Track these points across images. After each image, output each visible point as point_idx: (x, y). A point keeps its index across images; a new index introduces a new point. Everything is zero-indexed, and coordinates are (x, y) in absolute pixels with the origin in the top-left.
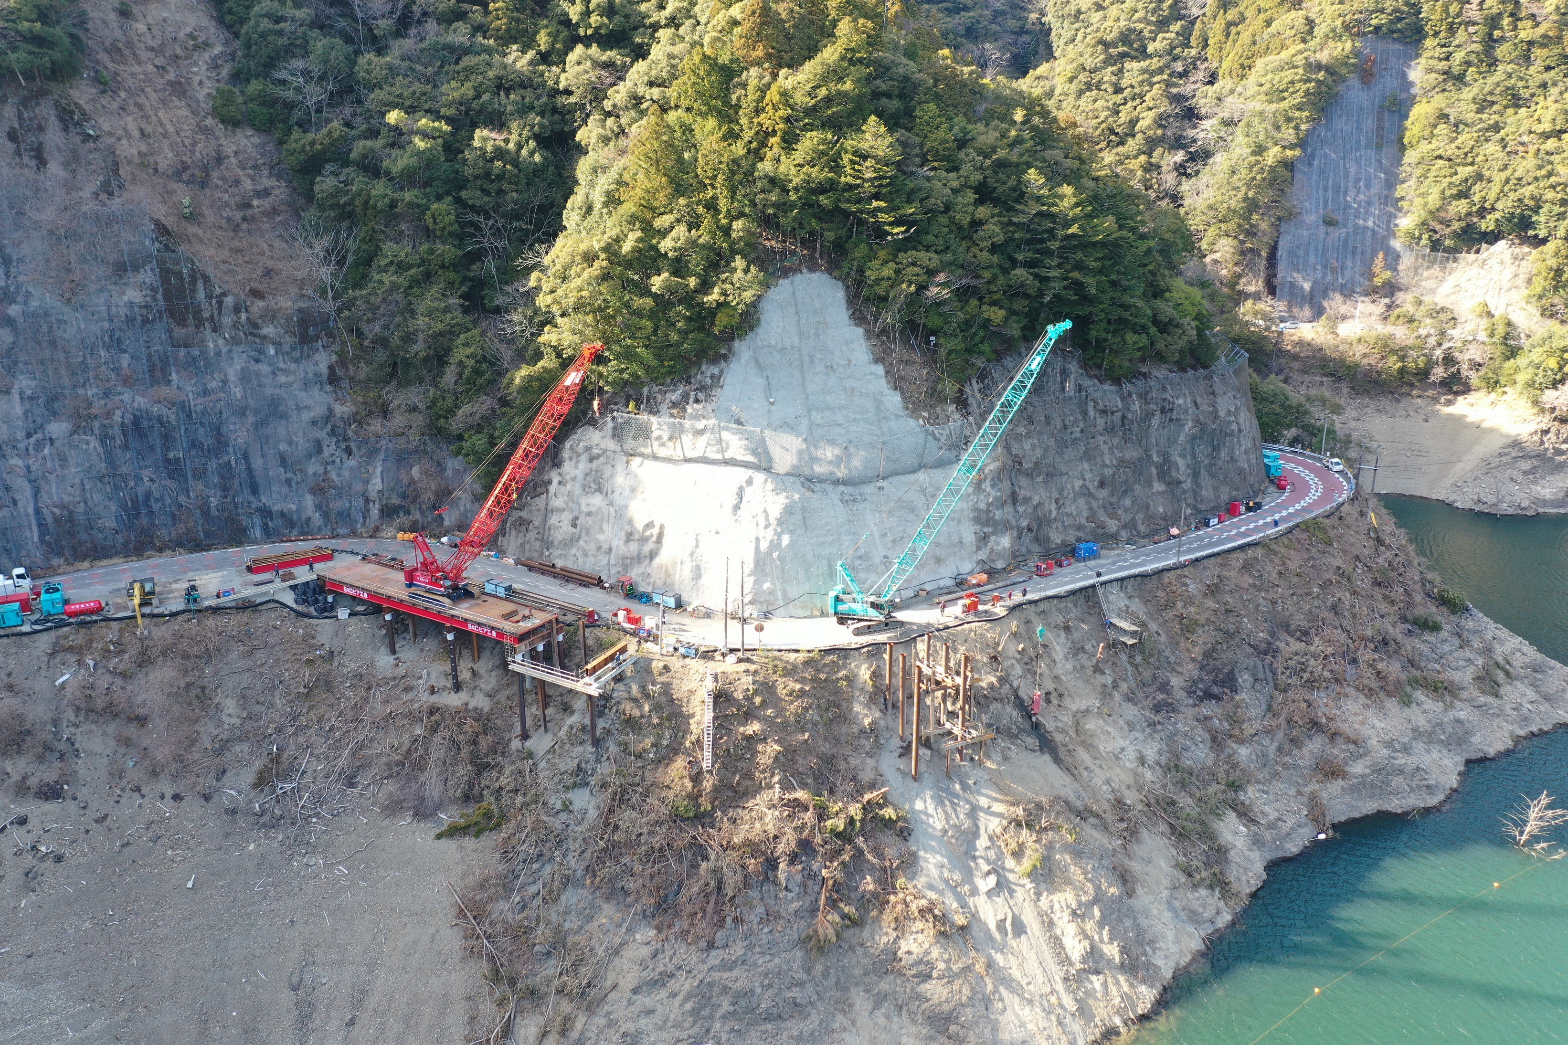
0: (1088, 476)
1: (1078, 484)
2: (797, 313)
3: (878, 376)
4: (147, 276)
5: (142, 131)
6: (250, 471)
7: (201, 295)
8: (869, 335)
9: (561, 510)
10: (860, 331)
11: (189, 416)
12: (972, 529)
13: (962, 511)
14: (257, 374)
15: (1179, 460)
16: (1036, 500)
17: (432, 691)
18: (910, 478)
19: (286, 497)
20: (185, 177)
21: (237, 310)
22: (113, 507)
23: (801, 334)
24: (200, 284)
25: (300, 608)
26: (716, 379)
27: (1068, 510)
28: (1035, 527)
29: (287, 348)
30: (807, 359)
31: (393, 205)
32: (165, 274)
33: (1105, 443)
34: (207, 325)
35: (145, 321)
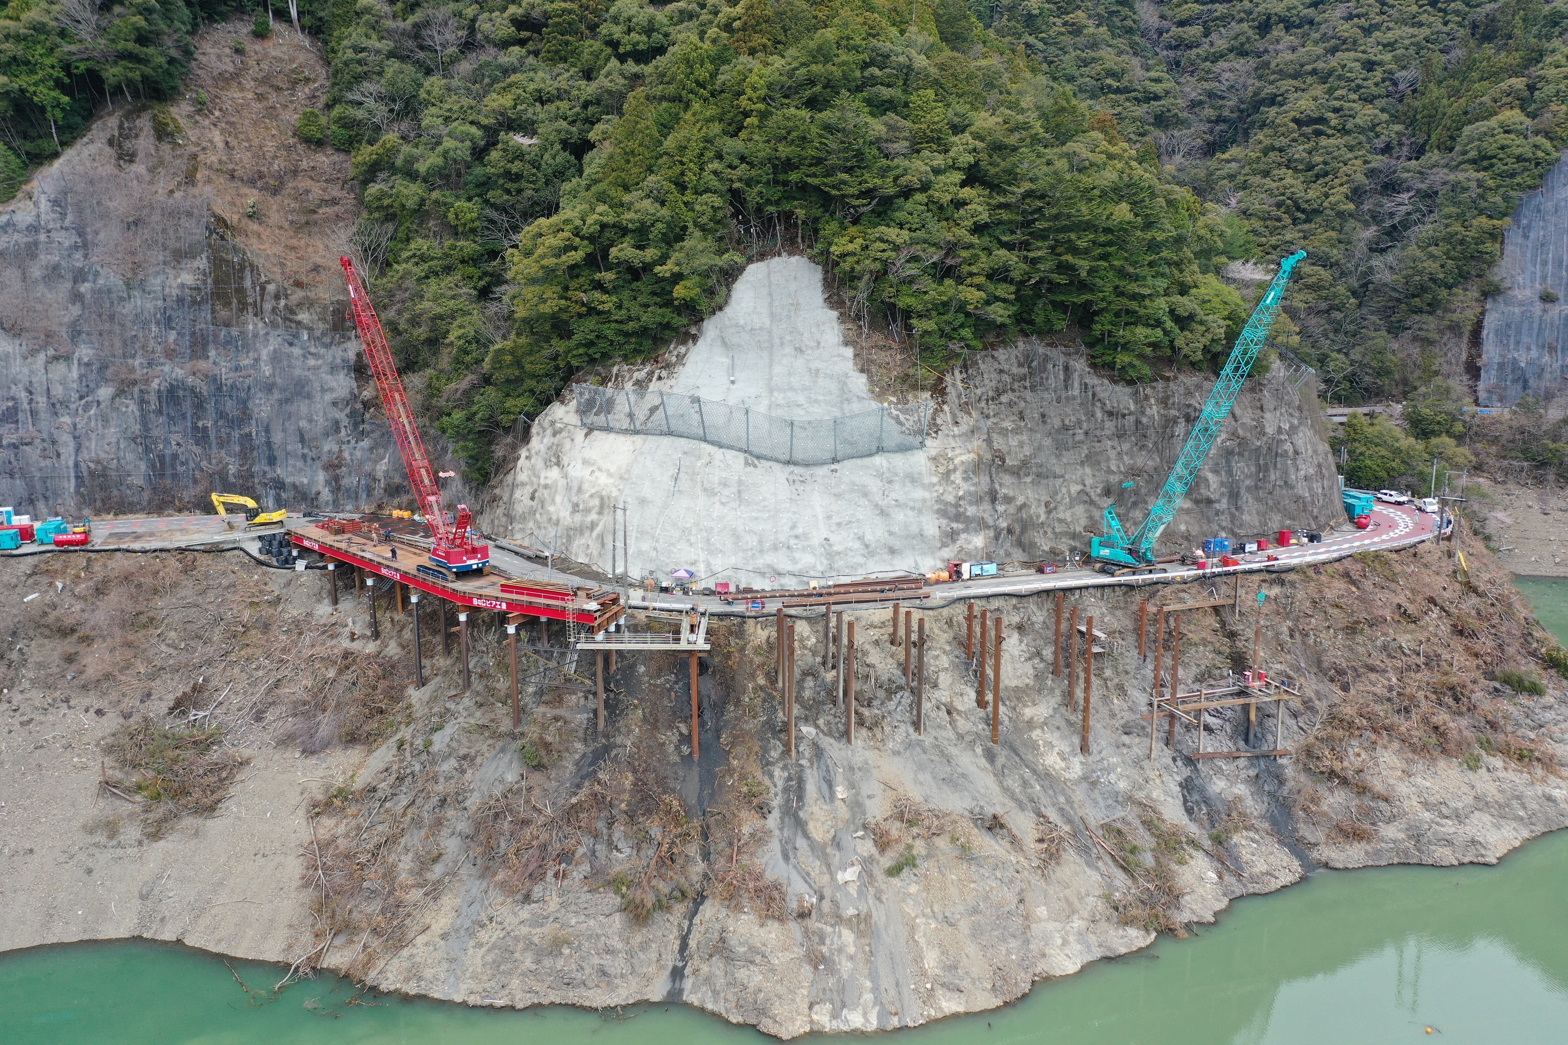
0: (1089, 481)
1: (1075, 488)
2: (770, 294)
3: (845, 358)
4: (202, 262)
5: (227, 143)
6: (269, 444)
7: (248, 283)
8: (843, 318)
9: (523, 484)
10: (835, 314)
11: (219, 389)
12: (937, 522)
13: (924, 500)
14: (289, 356)
15: (1210, 476)
16: (1020, 500)
17: (353, 637)
18: (867, 461)
19: (301, 470)
20: (259, 184)
21: (277, 297)
22: (143, 466)
23: (772, 315)
24: (248, 273)
25: (262, 558)
26: (681, 358)
27: (1061, 516)
28: (1018, 530)
29: (318, 333)
30: (777, 341)
31: (422, 202)
32: (217, 262)
33: (1113, 448)
34: (250, 309)
35: (194, 302)
